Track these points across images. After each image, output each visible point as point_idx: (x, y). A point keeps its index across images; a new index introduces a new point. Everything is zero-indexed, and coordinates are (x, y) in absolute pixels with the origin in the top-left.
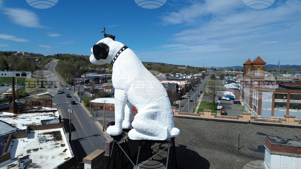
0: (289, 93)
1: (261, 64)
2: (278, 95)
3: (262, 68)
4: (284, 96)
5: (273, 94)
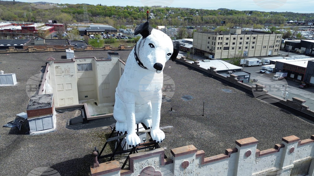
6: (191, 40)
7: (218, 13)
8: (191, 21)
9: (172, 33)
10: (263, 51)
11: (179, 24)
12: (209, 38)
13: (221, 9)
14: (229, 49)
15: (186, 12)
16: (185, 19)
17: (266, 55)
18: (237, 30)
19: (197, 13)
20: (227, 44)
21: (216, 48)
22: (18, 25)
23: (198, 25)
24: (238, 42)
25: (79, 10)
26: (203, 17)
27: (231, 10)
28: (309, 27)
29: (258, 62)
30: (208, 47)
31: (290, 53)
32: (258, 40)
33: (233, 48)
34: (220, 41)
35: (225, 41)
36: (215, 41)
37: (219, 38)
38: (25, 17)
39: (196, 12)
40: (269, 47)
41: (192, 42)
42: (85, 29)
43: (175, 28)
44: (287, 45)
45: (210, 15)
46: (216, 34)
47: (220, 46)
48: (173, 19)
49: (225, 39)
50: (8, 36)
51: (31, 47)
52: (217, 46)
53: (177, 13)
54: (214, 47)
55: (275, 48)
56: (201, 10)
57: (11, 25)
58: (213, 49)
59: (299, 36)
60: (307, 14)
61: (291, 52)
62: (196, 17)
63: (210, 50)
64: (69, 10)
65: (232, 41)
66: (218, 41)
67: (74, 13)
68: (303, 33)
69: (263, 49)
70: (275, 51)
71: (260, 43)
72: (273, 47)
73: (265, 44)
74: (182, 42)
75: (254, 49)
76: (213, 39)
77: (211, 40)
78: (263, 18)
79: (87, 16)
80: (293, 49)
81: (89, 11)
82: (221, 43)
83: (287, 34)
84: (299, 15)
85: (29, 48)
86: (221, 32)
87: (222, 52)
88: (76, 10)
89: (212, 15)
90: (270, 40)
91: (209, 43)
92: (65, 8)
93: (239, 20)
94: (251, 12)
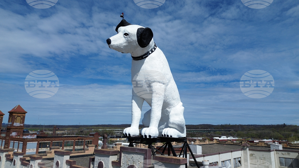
0: (52, 141)
1: (21, 113)
2: (42, 144)
3: (22, 118)
4: (47, 144)
5: (37, 144)
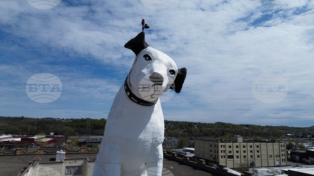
6: (193, 149)
7: (216, 126)
8: (191, 133)
9: (172, 143)
10: (270, 161)
11: (179, 136)
12: (211, 146)
13: (218, 122)
14: (233, 158)
15: (185, 125)
16: (184, 131)
17: (274, 165)
18: (238, 138)
19: (196, 125)
20: (230, 152)
21: (220, 157)
22: (18, 137)
23: (198, 137)
24: (241, 150)
25: (83, 124)
26: (202, 129)
27: (228, 124)
28: (309, 140)
29: (268, 172)
30: (211, 156)
31: (299, 164)
32: (262, 148)
33: (238, 157)
34: (223, 149)
35: (228, 149)
36: (217, 149)
37: (221, 146)
38: (29, 130)
39: (194, 125)
40: (275, 156)
41: (193, 151)
42: (85, 140)
43: (176, 138)
44: (293, 155)
45: (208, 127)
46: (217, 142)
47: (223, 154)
48: (173, 131)
49: (227, 147)
50: (4, 147)
51: (20, 150)
52: (220, 154)
53: (176, 125)
54: (218, 156)
55: (282, 158)
56: (199, 123)
57: (12, 137)
58: (217, 158)
59: (302, 148)
60: (302, 128)
61: (299, 162)
62: (195, 129)
63: (214, 158)
64: (73, 124)
65: (235, 149)
66: (220, 149)
67: (77, 127)
68: (306, 145)
69: (269, 158)
70: (283, 161)
71: (265, 152)
72: (280, 157)
73: (270, 153)
74: (183, 151)
75: (260, 158)
76: (215, 147)
77: (213, 148)
78: (260, 131)
79: (90, 129)
80: (301, 159)
81: (92, 124)
82: (224, 151)
83: (289, 145)
84: (295, 129)
85: (18, 150)
86: (222, 140)
87: (226, 161)
88: (80, 124)
89: (210, 128)
90: (274, 149)
91: (211, 151)
92: (70, 122)
93: (238, 132)
94: (247, 126)
